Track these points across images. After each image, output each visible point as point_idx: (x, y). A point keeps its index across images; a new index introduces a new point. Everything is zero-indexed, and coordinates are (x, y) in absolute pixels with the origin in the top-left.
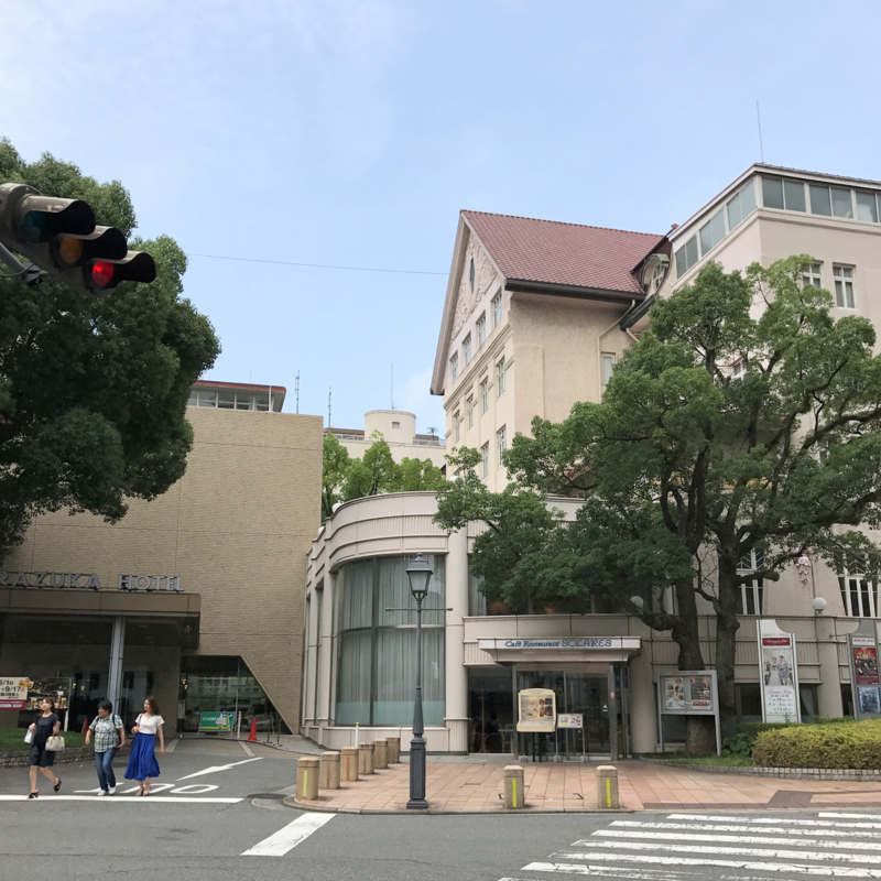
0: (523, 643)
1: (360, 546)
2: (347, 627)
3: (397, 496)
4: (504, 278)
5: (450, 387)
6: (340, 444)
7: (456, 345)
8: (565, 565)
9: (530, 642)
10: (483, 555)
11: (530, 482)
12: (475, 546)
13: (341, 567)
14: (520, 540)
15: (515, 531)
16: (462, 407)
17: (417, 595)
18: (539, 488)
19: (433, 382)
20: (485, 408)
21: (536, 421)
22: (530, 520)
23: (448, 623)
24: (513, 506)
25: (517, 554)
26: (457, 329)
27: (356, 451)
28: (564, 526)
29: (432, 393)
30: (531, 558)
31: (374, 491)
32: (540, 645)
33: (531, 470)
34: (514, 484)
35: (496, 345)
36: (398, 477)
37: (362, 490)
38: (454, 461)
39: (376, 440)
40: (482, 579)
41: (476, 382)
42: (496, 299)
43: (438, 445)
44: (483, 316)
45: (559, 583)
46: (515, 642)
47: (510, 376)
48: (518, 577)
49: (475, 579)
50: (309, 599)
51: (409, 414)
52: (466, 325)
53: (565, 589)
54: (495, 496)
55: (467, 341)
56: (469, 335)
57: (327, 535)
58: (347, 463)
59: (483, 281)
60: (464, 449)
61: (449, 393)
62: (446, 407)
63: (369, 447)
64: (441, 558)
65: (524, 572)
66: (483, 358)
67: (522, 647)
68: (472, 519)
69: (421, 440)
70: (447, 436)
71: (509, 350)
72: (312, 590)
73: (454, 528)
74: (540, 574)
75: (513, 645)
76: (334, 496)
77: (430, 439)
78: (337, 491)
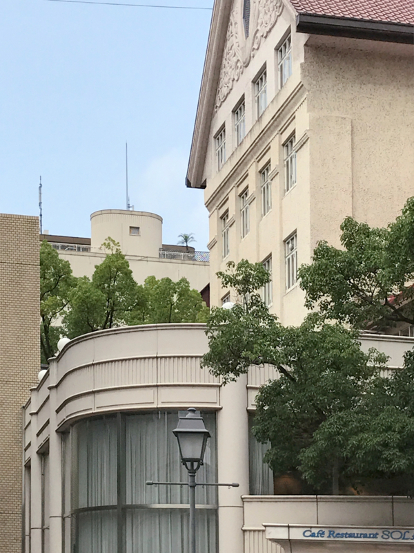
0: (327, 534)
1: (98, 396)
2: (83, 504)
3: (143, 330)
4: (295, 14)
5: (215, 177)
6: (60, 257)
7: (224, 115)
8: (389, 428)
9: (337, 531)
10: (272, 413)
11: (338, 312)
12: (260, 400)
13: (72, 425)
14: (325, 393)
15: (318, 380)
16: (232, 205)
17: (189, 464)
18: (351, 321)
19: (189, 169)
20: (266, 207)
21: (348, 224)
22: (336, 365)
23: (221, 503)
24: (315, 345)
25: (320, 412)
26: (224, 91)
27: (83, 267)
28: (384, 375)
29: (189, 185)
30: (339, 418)
31: (108, 323)
32: (351, 535)
33: (338, 295)
34: (316, 314)
35: (283, 115)
36: (141, 304)
37: (91, 321)
38: (229, 281)
39: (109, 252)
40: (269, 445)
41: (253, 169)
42: (282, 47)
43: (192, 259)
44: (262, 73)
45: (381, 452)
46: (314, 531)
47: (303, 160)
48: (322, 444)
49: (258, 446)
50: (28, 467)
51: (152, 215)
52: (237, 85)
53: (389, 462)
54: (291, 331)
55: (239, 108)
56: (243, 99)
57: (52, 381)
58: (72, 283)
59: (263, 18)
60: (244, 264)
61: (213, 185)
62: (209, 205)
63: (99, 262)
64: (210, 415)
65: (330, 437)
66: (264, 134)
67: (325, 538)
68: (257, 363)
69: (170, 252)
70: (211, 246)
71: (302, 122)
72: (32, 454)
73: (231, 375)
74: (354, 441)
75: (313, 535)
76: (54, 329)
77: (183, 251)
78: (57, 322)
